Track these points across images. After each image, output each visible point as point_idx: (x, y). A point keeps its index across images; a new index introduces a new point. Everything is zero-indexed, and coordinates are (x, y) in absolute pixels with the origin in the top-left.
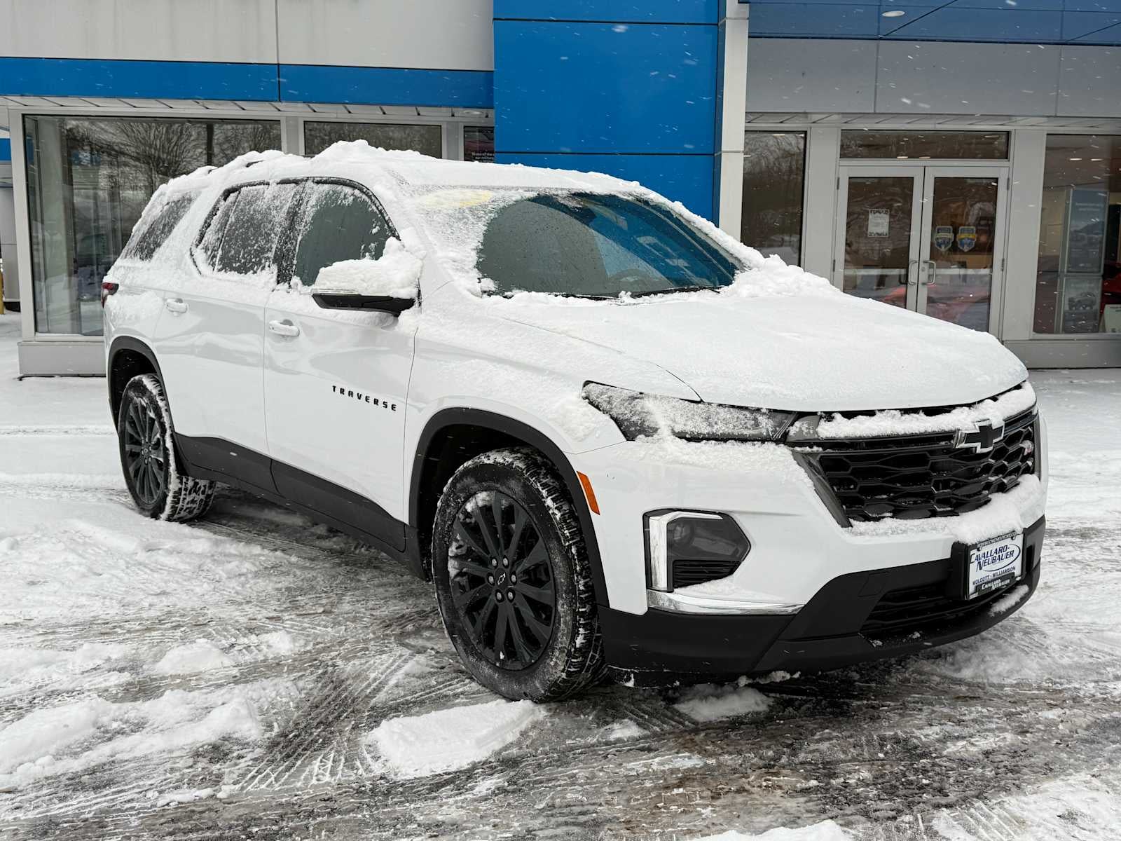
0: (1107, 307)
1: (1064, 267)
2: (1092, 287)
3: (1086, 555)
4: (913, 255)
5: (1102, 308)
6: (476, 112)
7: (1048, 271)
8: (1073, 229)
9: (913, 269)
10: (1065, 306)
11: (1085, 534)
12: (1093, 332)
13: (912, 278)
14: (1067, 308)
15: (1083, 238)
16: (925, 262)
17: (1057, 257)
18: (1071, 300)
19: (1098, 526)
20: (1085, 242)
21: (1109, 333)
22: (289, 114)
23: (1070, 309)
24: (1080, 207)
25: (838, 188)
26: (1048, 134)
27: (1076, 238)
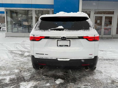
3: (112, 63)
4: (102, 25)
11: (113, 60)
13: (102, 28)
19: (116, 59)
25: (94, 17)
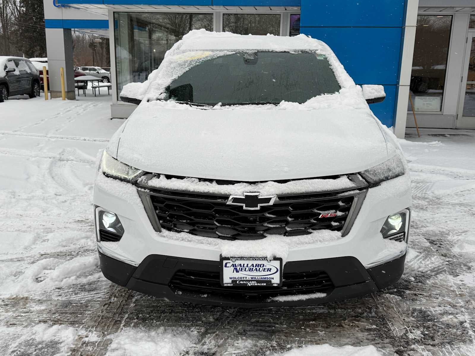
6: (296, 8)
22: (217, 11)
25: (467, 42)
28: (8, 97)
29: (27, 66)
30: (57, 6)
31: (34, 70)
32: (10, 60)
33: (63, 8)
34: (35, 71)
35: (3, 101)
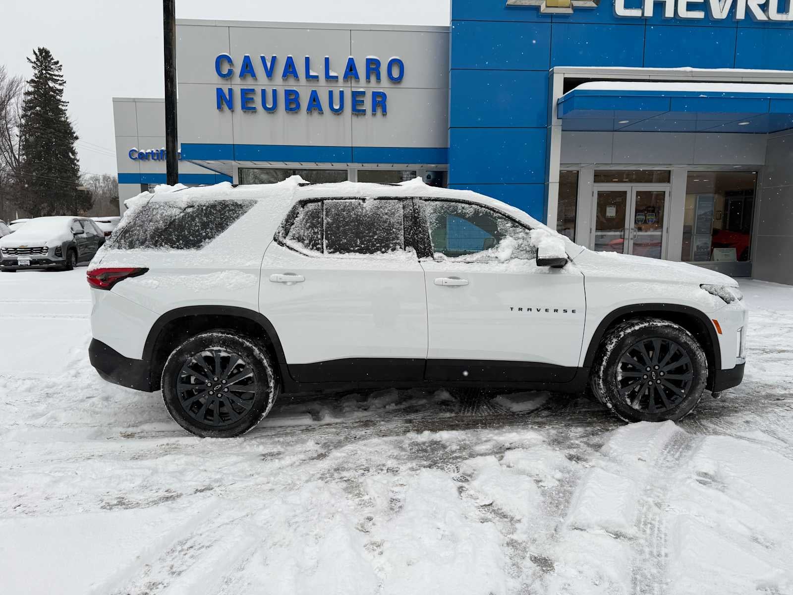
0: (715, 249)
1: (695, 231)
2: (708, 240)
4: (627, 226)
5: (712, 250)
6: (433, 165)
7: (687, 233)
8: (699, 214)
9: (627, 232)
10: (695, 249)
12: (707, 260)
13: (626, 236)
14: (696, 250)
15: (703, 218)
16: (632, 229)
17: (691, 226)
18: (698, 246)
20: (705, 219)
21: (716, 261)
22: (352, 167)
23: (697, 250)
24: (702, 204)
25: (593, 196)
26: (688, 171)
27: (700, 218)
28: (77, 263)
29: (92, 227)
30: (134, 159)
31: (99, 232)
32: (75, 221)
33: (141, 161)
34: (101, 233)
35: (72, 269)
